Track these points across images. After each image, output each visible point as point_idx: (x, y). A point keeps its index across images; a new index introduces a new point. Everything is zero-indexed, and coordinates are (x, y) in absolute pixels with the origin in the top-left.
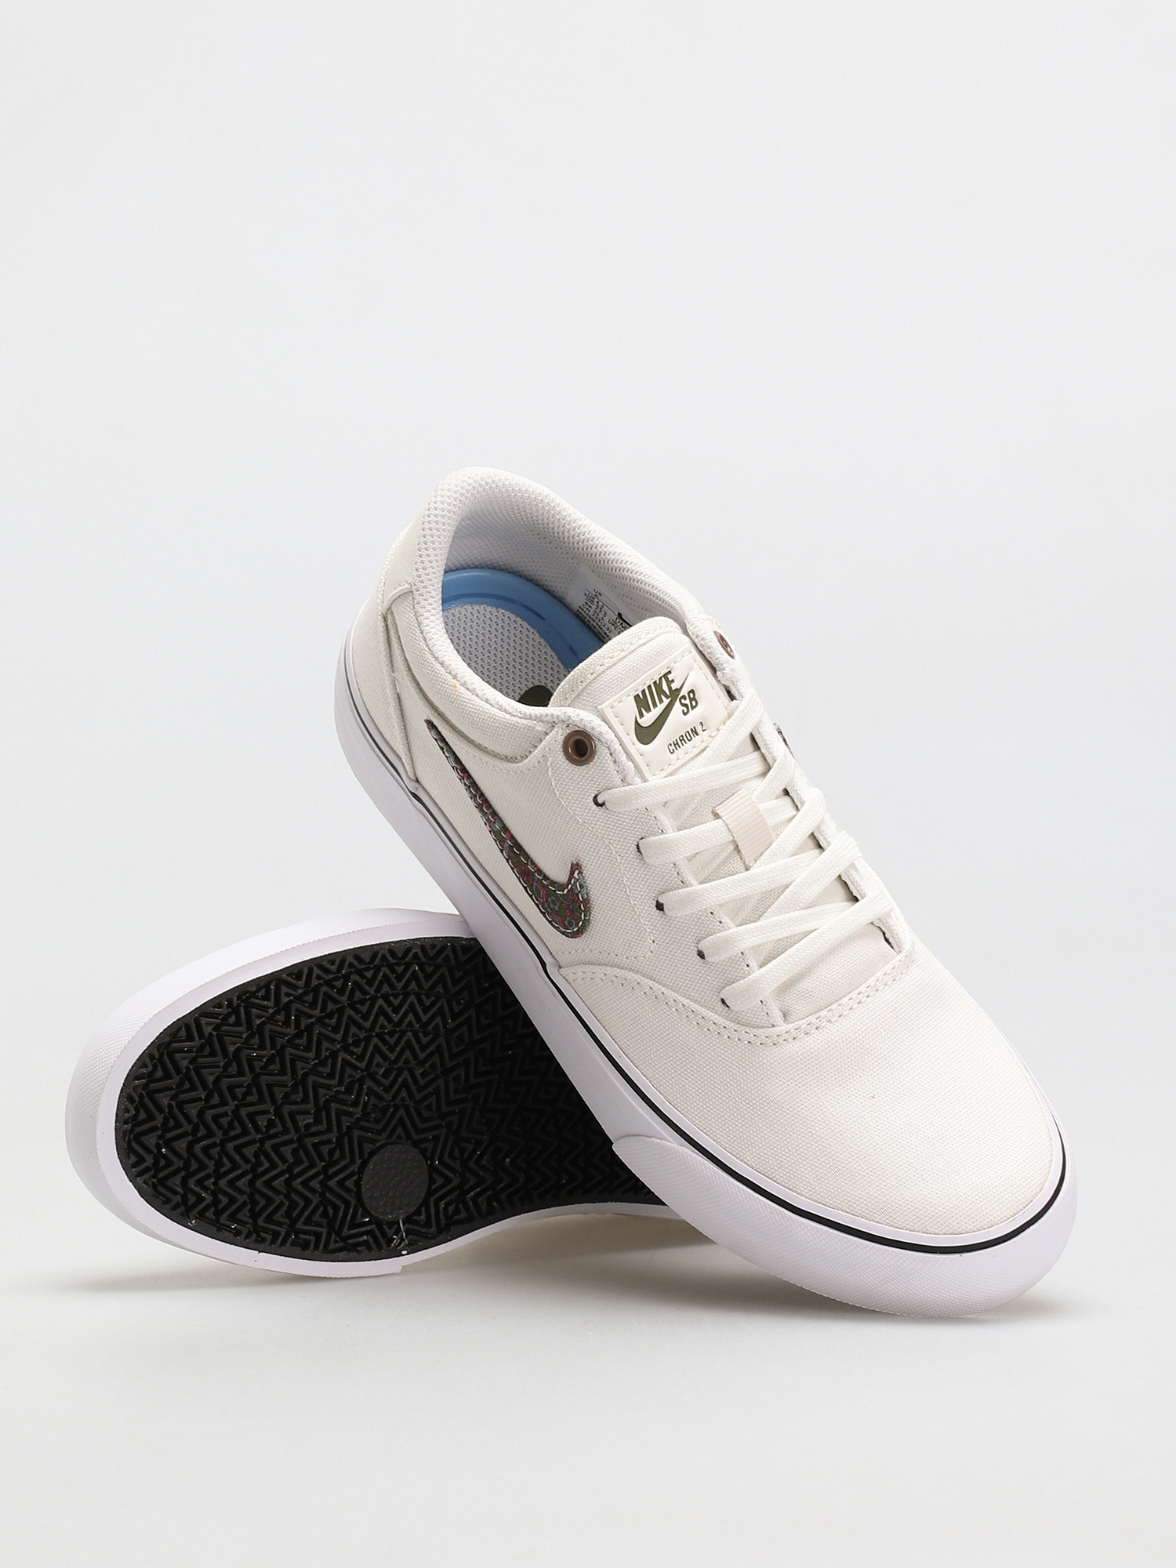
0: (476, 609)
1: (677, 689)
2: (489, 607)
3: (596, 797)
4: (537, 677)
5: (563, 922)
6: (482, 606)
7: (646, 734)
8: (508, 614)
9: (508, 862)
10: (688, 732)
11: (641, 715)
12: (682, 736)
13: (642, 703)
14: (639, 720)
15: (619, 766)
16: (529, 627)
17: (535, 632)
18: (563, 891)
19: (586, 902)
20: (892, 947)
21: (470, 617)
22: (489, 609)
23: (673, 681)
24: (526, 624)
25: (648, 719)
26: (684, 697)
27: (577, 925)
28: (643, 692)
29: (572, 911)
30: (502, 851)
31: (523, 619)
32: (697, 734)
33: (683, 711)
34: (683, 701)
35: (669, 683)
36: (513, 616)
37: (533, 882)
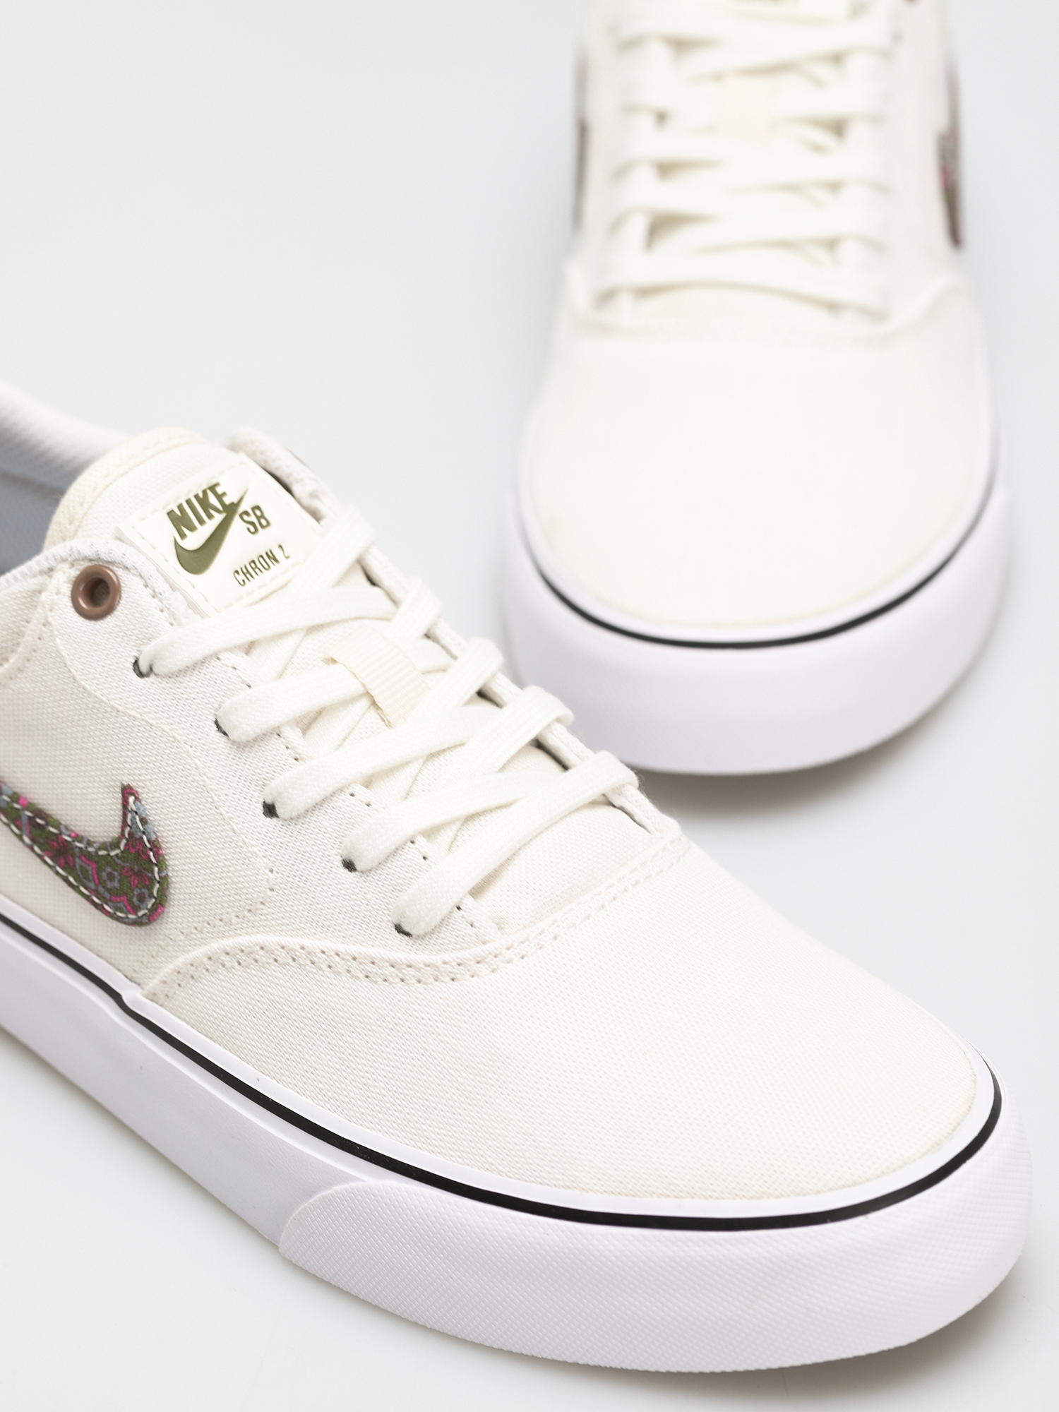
1: (233, 504)
3: (136, 664)
5: (130, 902)
7: (196, 561)
9: (32, 850)
10: (262, 556)
11: (183, 536)
12: (253, 562)
13: (180, 521)
14: (182, 543)
15: (161, 601)
18: (119, 848)
19: (156, 847)
20: (649, 832)
23: (224, 494)
25: (194, 540)
26: (246, 513)
27: (151, 895)
28: (180, 507)
29: (140, 875)
30: (20, 837)
32: (276, 561)
33: (249, 529)
34: (245, 517)
35: (220, 497)
37: (74, 860)
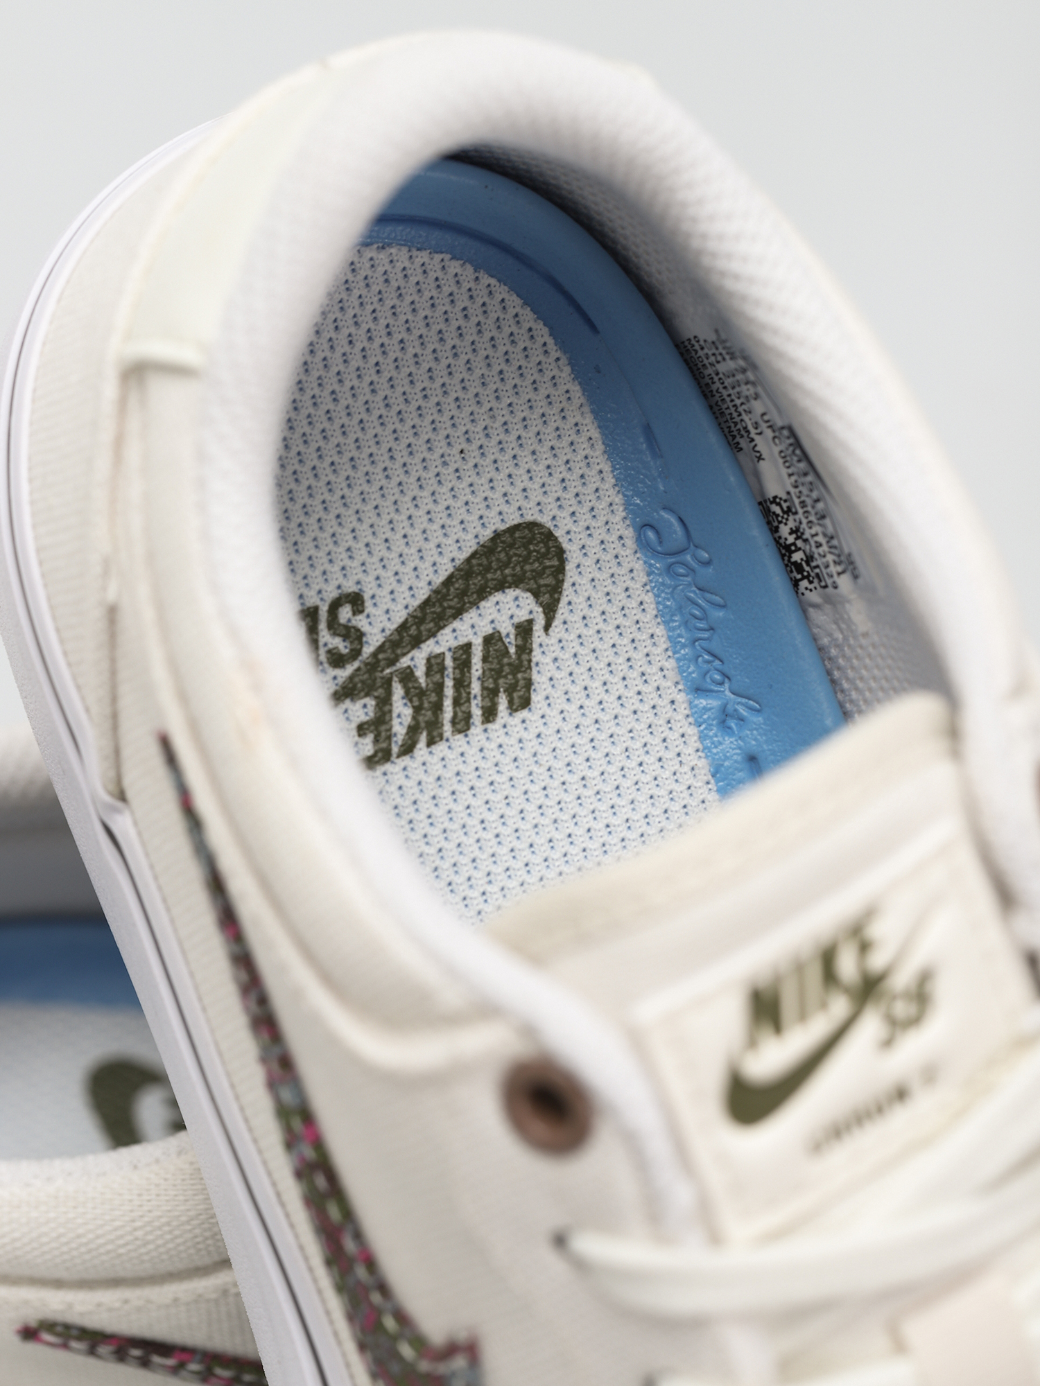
0: (418, 261)
2: (457, 263)
4: (536, 496)
6: (438, 257)
8: (502, 291)
16: (550, 341)
17: (564, 361)
21: (396, 279)
22: (455, 267)
24: (545, 330)
31: (540, 315)
36: (514, 301)
